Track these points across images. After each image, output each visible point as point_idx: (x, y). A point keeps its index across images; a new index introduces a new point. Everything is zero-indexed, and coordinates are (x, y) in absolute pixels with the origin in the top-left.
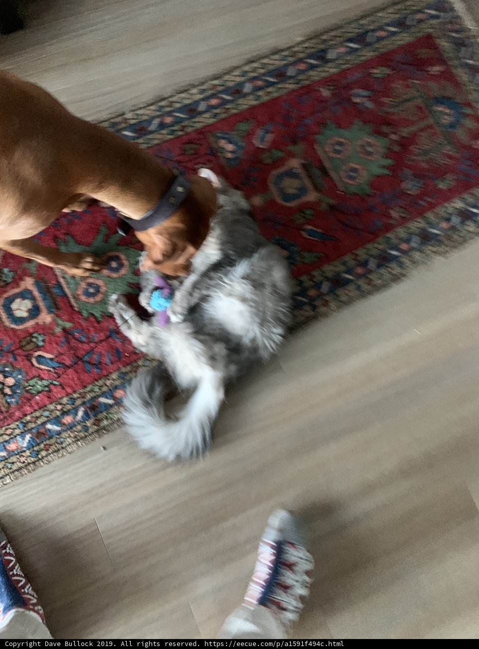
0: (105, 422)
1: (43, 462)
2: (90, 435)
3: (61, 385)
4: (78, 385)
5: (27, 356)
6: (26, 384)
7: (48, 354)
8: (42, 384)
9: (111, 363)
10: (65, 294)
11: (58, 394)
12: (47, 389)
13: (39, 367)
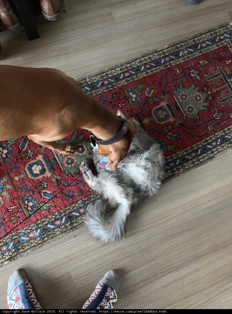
0: (75, 224)
1: (46, 243)
2: (68, 230)
3: (55, 206)
4: (63, 206)
5: (39, 192)
6: (38, 205)
7: (49, 192)
8: (46, 206)
9: (79, 196)
10: (58, 163)
11: (54, 211)
12: (48, 208)
13: (45, 198)
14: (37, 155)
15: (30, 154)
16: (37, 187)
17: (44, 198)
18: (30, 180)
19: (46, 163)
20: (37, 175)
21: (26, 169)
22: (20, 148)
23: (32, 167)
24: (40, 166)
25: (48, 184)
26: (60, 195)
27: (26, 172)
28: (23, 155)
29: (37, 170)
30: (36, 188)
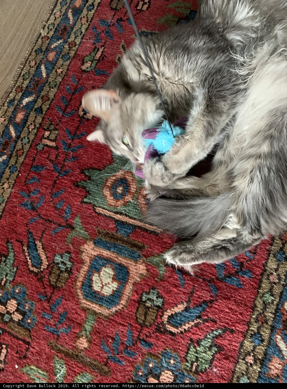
4: (245, 312)
5: (158, 330)
6: (187, 364)
7: (179, 306)
8: (205, 347)
9: (255, 253)
10: (135, 227)
11: (234, 343)
12: (215, 349)
13: (183, 330)
14: (80, 251)
15: (62, 262)
16: (144, 321)
17: (181, 332)
18: (113, 320)
19: (112, 250)
20: (117, 295)
21: (85, 303)
22: (35, 270)
23: (91, 287)
24: (104, 269)
25: (160, 291)
26: (210, 292)
27: (88, 309)
28: (51, 279)
29: (109, 283)
30: (143, 326)
